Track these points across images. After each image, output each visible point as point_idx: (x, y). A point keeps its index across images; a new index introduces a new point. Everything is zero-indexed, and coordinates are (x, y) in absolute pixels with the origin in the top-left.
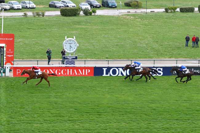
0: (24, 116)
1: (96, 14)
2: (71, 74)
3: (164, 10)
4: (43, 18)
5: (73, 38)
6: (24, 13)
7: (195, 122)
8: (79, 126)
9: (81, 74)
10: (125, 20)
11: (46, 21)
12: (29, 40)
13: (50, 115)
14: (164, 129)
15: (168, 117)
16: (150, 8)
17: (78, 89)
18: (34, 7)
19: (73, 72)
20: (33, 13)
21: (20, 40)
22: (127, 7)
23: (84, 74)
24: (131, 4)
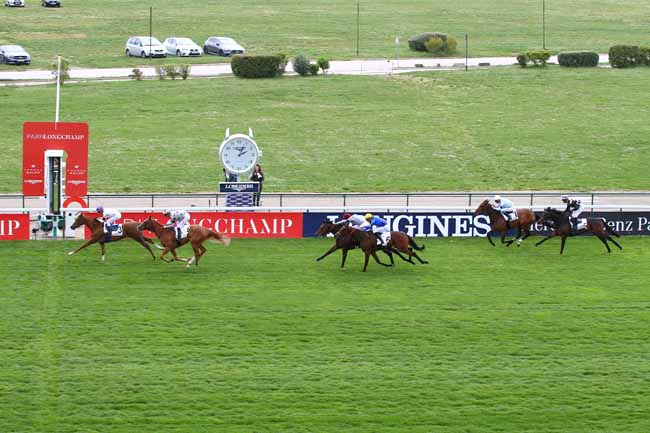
0: (100, 341)
1: (329, 71)
2: (241, 231)
3: (515, 60)
4: (184, 82)
5: (247, 133)
6: (132, 69)
7: (564, 361)
8: (245, 370)
9: (268, 230)
10: (407, 88)
11: (193, 90)
12: (139, 141)
13: (171, 340)
14: (475, 379)
15: (491, 346)
16: (480, 56)
17: (253, 273)
18: (163, 53)
19: (247, 225)
20: (159, 71)
21: (115, 141)
22: (416, 53)
23: (275, 232)
24: (426, 44)
